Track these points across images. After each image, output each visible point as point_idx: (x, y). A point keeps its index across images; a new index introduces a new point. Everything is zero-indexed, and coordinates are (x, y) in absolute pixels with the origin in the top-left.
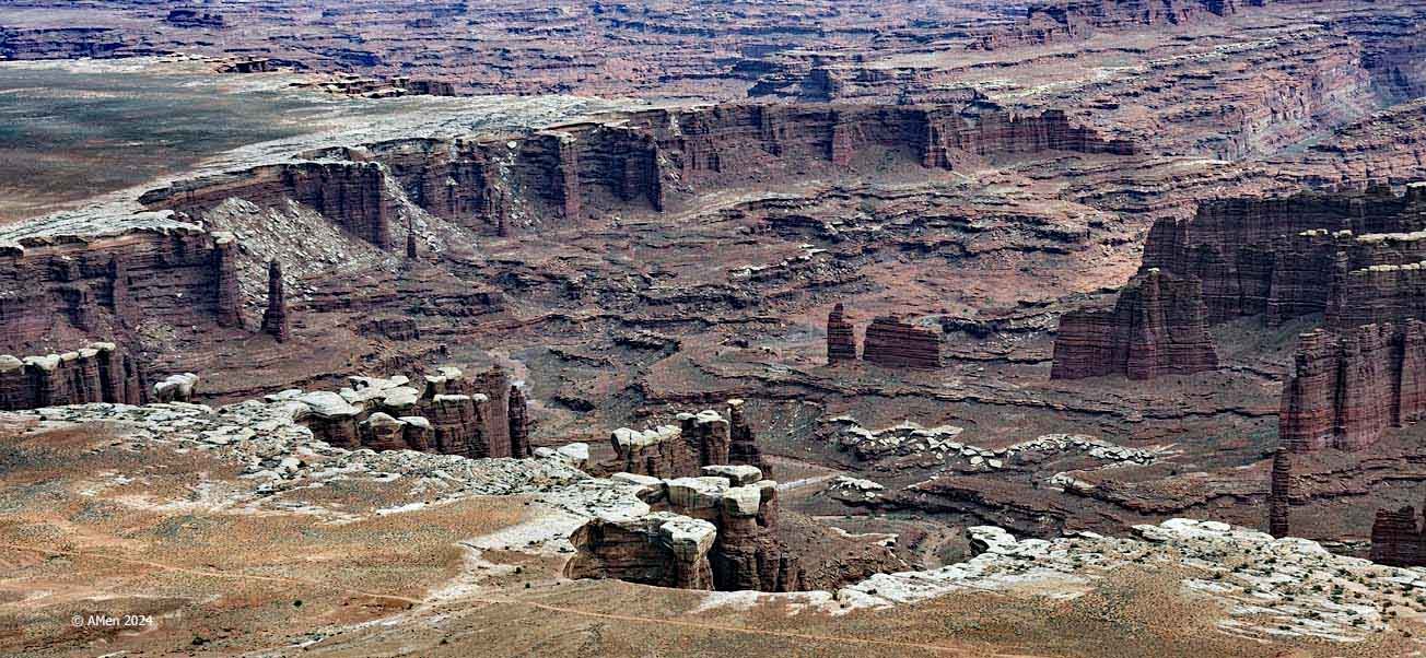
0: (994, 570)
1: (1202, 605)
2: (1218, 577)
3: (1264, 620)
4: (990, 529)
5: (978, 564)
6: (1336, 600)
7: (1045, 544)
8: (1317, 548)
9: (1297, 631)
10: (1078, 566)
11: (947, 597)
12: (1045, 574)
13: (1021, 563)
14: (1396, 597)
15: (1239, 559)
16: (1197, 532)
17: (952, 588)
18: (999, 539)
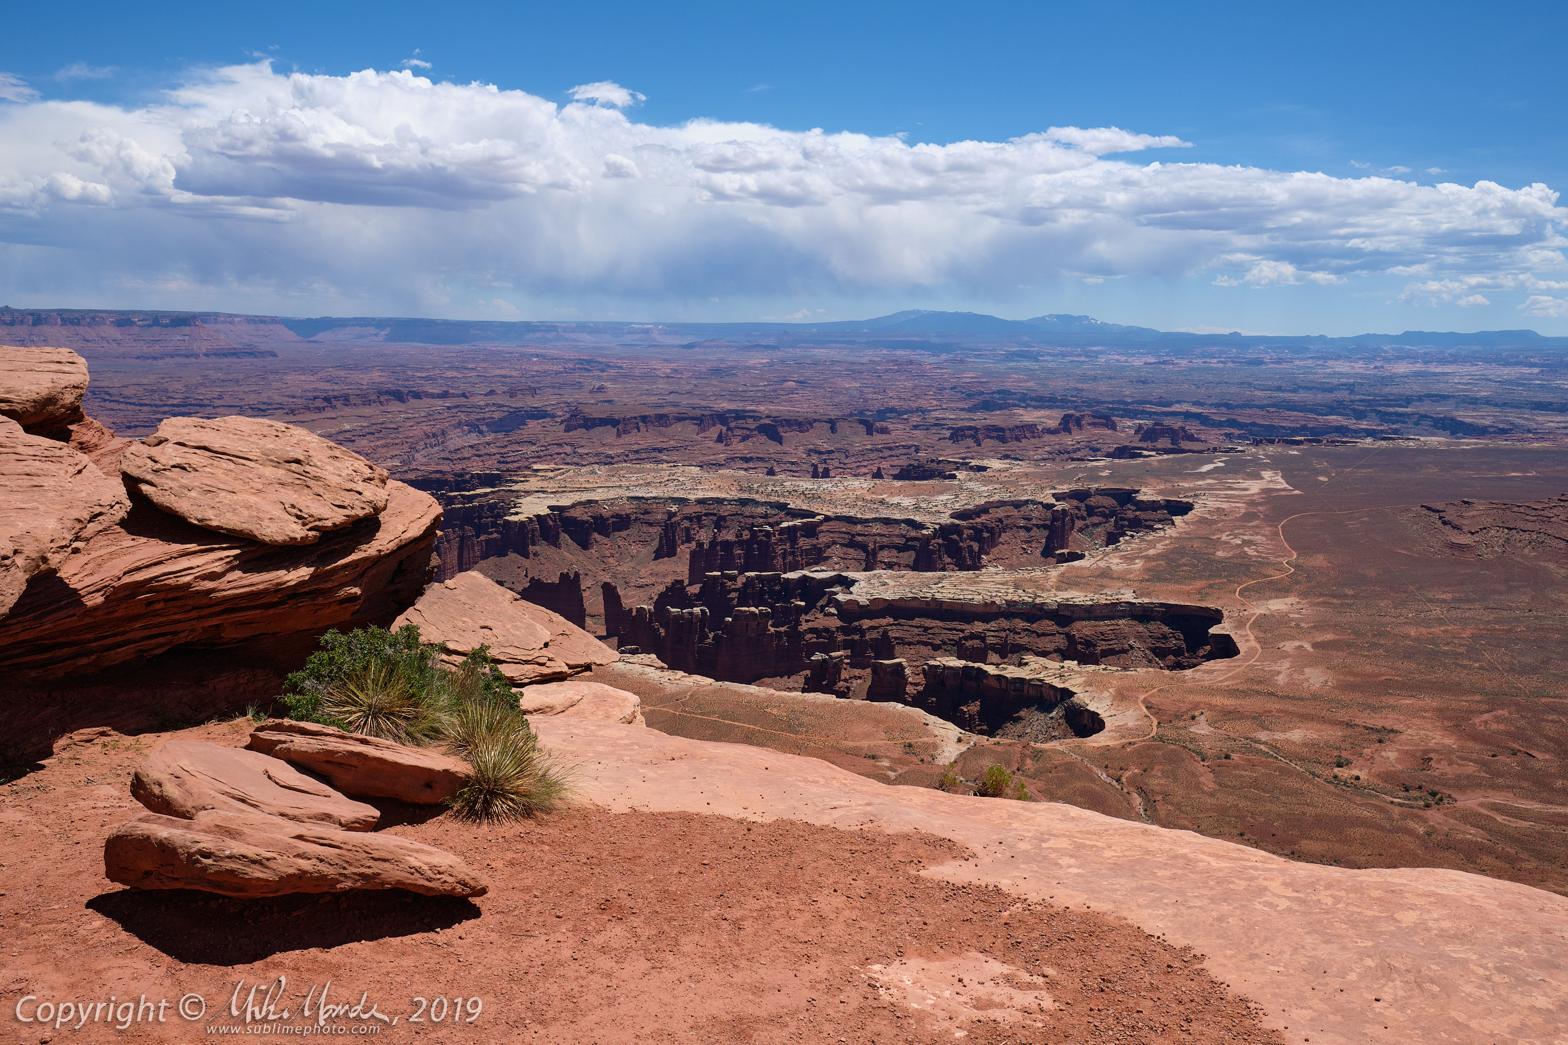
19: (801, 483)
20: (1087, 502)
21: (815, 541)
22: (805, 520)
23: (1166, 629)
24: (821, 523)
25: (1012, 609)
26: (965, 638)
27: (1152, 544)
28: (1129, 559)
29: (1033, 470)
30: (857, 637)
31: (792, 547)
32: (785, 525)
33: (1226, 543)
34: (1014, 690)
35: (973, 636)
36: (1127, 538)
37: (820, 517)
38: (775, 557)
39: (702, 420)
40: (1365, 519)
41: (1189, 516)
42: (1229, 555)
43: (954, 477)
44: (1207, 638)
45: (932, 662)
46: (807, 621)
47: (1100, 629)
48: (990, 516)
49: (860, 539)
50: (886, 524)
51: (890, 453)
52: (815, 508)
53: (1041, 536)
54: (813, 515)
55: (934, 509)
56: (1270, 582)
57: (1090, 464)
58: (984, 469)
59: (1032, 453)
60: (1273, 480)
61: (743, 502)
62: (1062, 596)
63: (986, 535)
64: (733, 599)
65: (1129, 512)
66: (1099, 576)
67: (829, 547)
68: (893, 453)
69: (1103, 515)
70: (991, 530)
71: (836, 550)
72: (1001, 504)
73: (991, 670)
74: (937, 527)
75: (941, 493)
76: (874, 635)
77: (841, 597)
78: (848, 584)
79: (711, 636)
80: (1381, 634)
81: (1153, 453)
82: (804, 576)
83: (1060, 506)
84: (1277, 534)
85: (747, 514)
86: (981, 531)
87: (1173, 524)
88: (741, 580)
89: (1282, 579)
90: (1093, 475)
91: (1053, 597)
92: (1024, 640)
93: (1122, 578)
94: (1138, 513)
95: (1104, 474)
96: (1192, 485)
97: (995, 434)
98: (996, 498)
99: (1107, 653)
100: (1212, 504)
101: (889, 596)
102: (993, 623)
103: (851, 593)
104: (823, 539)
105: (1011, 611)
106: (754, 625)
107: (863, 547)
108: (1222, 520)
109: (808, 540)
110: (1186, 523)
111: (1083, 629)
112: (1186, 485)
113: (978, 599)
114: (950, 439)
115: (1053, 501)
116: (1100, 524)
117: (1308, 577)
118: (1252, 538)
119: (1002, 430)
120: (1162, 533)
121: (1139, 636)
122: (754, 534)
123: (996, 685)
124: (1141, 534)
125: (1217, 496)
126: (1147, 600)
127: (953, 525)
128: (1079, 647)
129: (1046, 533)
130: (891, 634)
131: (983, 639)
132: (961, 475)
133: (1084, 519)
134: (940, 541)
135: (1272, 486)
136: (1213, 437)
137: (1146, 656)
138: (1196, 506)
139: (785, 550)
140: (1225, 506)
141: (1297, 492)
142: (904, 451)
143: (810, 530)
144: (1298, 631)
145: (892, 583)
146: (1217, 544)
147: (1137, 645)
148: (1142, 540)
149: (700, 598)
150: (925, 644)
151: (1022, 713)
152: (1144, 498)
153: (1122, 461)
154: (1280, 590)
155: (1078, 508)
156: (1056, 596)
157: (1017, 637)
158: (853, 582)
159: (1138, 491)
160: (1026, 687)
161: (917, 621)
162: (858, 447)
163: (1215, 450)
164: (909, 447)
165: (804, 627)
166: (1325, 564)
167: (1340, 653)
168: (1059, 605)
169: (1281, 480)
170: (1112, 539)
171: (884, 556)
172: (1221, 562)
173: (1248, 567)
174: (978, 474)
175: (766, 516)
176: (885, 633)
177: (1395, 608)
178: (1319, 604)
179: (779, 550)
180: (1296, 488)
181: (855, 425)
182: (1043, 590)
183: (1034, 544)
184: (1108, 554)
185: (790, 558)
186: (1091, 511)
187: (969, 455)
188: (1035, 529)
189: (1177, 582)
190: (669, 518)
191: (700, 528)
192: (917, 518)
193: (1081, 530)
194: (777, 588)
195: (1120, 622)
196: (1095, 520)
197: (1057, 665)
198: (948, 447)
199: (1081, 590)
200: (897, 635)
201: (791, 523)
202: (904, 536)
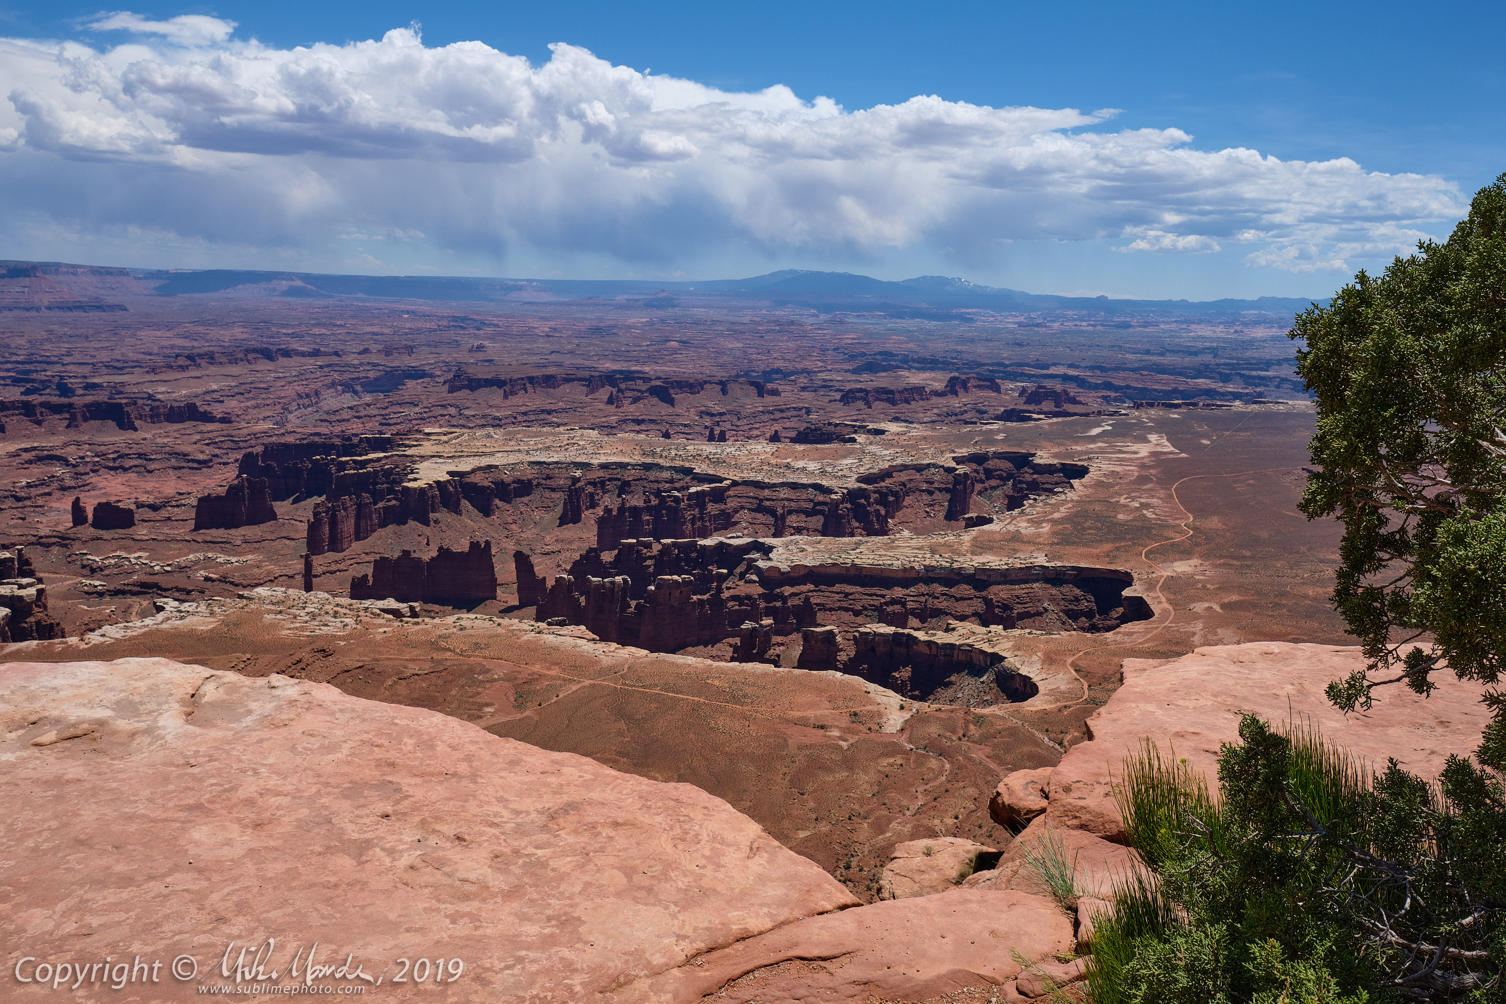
0: (168, 619)
1: (274, 626)
2: (280, 612)
3: (302, 629)
4: (166, 600)
5: (160, 616)
6: (335, 617)
7: (195, 604)
8: (326, 595)
9: (318, 632)
10: (212, 613)
11: (144, 634)
12: (195, 619)
13: (182, 615)
14: (362, 613)
15: (290, 603)
16: (269, 593)
17: (146, 629)
18: (171, 604)
19: (704, 447)
20: (985, 465)
21: (723, 507)
22: (712, 485)
23: (1077, 592)
24: (728, 488)
25: (930, 574)
26: (887, 604)
27: (1056, 507)
28: (1036, 523)
29: (930, 433)
30: (778, 604)
31: (701, 513)
32: (693, 490)
33: (1125, 506)
34: (945, 655)
35: (893, 602)
36: (1031, 501)
37: (728, 482)
38: (684, 523)
39: (593, 382)
40: (1251, 482)
41: (1087, 479)
42: (1130, 518)
43: (853, 440)
44: (1119, 601)
45: (862, 629)
46: (728, 588)
47: (1016, 593)
48: (894, 480)
49: (768, 503)
50: (793, 488)
51: (781, 415)
52: (721, 472)
53: (944, 499)
54: (721, 480)
55: (840, 473)
56: (1173, 545)
57: (985, 427)
58: (882, 432)
59: (921, 415)
60: (1159, 443)
61: (647, 467)
62: (978, 560)
63: (891, 499)
64: (649, 566)
65: (1027, 475)
66: (1010, 540)
67: (737, 512)
68: (784, 415)
69: (1000, 478)
70: (895, 494)
71: (745, 515)
72: (904, 467)
73: (921, 635)
74: (845, 491)
75: (845, 457)
76: (796, 601)
77: (761, 564)
78: (766, 551)
79: (633, 603)
80: (1282, 594)
81: (1042, 416)
82: (721, 543)
83: (962, 469)
84: (1171, 496)
85: (652, 478)
86: (886, 495)
87: (1072, 487)
88: (656, 548)
89: (1183, 541)
90: (989, 438)
91: (970, 562)
92: (943, 604)
93: (1032, 542)
94: (1035, 476)
95: (999, 437)
96: (1084, 449)
97: (884, 396)
98: (899, 461)
99: (1024, 616)
100: (1106, 467)
101: (809, 562)
102: (912, 589)
103: (770, 559)
104: (731, 504)
105: (930, 576)
106: (677, 593)
107: (772, 512)
108: (1118, 484)
109: (716, 506)
110: (1085, 487)
111: (999, 593)
112: (1079, 448)
113: (897, 564)
114: (840, 401)
115: (953, 464)
116: (998, 487)
117: (1206, 539)
118: (1149, 501)
119: (892, 392)
120: (1063, 497)
121: (1052, 599)
122: (663, 500)
123: (925, 650)
124: (1043, 497)
125: (1110, 459)
126: (1059, 564)
127: (860, 489)
128: (997, 610)
129: (948, 496)
130: (813, 601)
131: (904, 604)
132: (861, 438)
133: (982, 482)
134: (849, 506)
135: (1159, 449)
136: (1092, 400)
137: (1059, 619)
138: (1091, 469)
139: (694, 515)
140: (1118, 469)
141: (1183, 455)
142: (795, 413)
143: (718, 496)
144: (1204, 593)
145: (810, 549)
146: (1116, 506)
147: (1051, 608)
148: (1046, 504)
149: (618, 566)
150: (846, 610)
151: (953, 678)
152: (1041, 462)
153: (1014, 424)
154: (1182, 552)
155: (977, 471)
156: (972, 560)
157: (936, 601)
158: (771, 549)
159: (1034, 455)
160: (956, 652)
161: (837, 587)
162: (749, 409)
163: (1099, 413)
164: (800, 409)
165: (726, 595)
166: (1220, 526)
167: (1247, 614)
168: (976, 569)
169: (1167, 443)
170: (1014, 503)
171: (793, 520)
172: (1123, 525)
173: (1149, 529)
174: (878, 437)
175: (672, 481)
176: (807, 599)
177: (1291, 568)
178: (1220, 565)
179: (688, 515)
180: (1182, 451)
181: (745, 387)
182: (959, 555)
183: (937, 508)
184: (1014, 518)
185: (699, 524)
186: (989, 474)
187: (860, 417)
188: (937, 492)
189: (1085, 545)
190: (574, 484)
191: (604, 493)
192: (824, 483)
193: (980, 493)
194: (694, 555)
195: (1034, 585)
196: (994, 483)
197: (984, 630)
198: (840, 409)
199: (995, 554)
200: (818, 601)
201: (699, 489)
202: (812, 501)
